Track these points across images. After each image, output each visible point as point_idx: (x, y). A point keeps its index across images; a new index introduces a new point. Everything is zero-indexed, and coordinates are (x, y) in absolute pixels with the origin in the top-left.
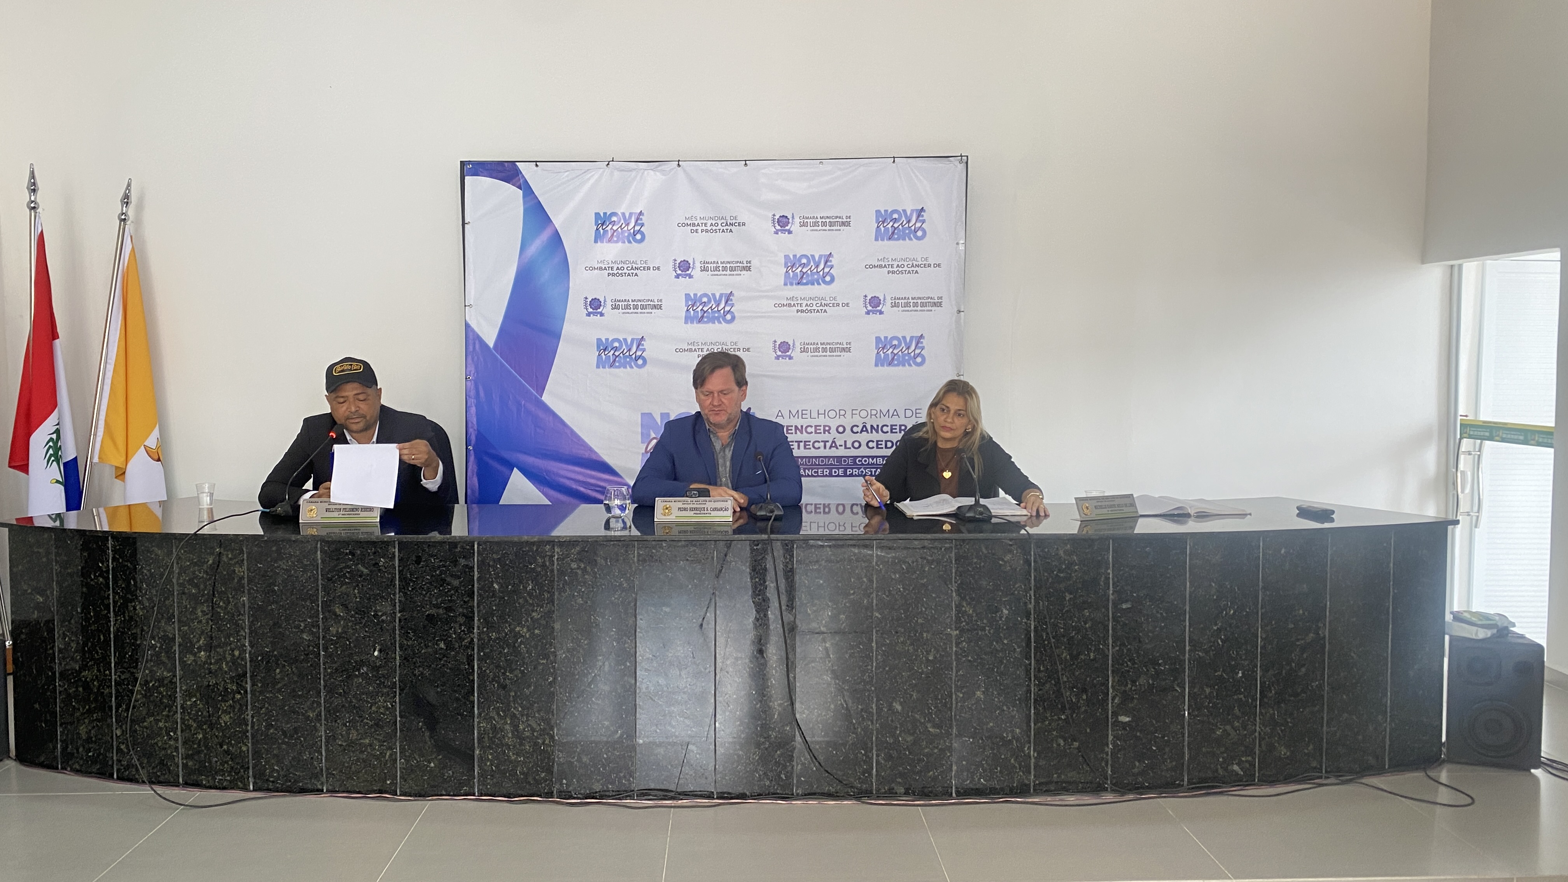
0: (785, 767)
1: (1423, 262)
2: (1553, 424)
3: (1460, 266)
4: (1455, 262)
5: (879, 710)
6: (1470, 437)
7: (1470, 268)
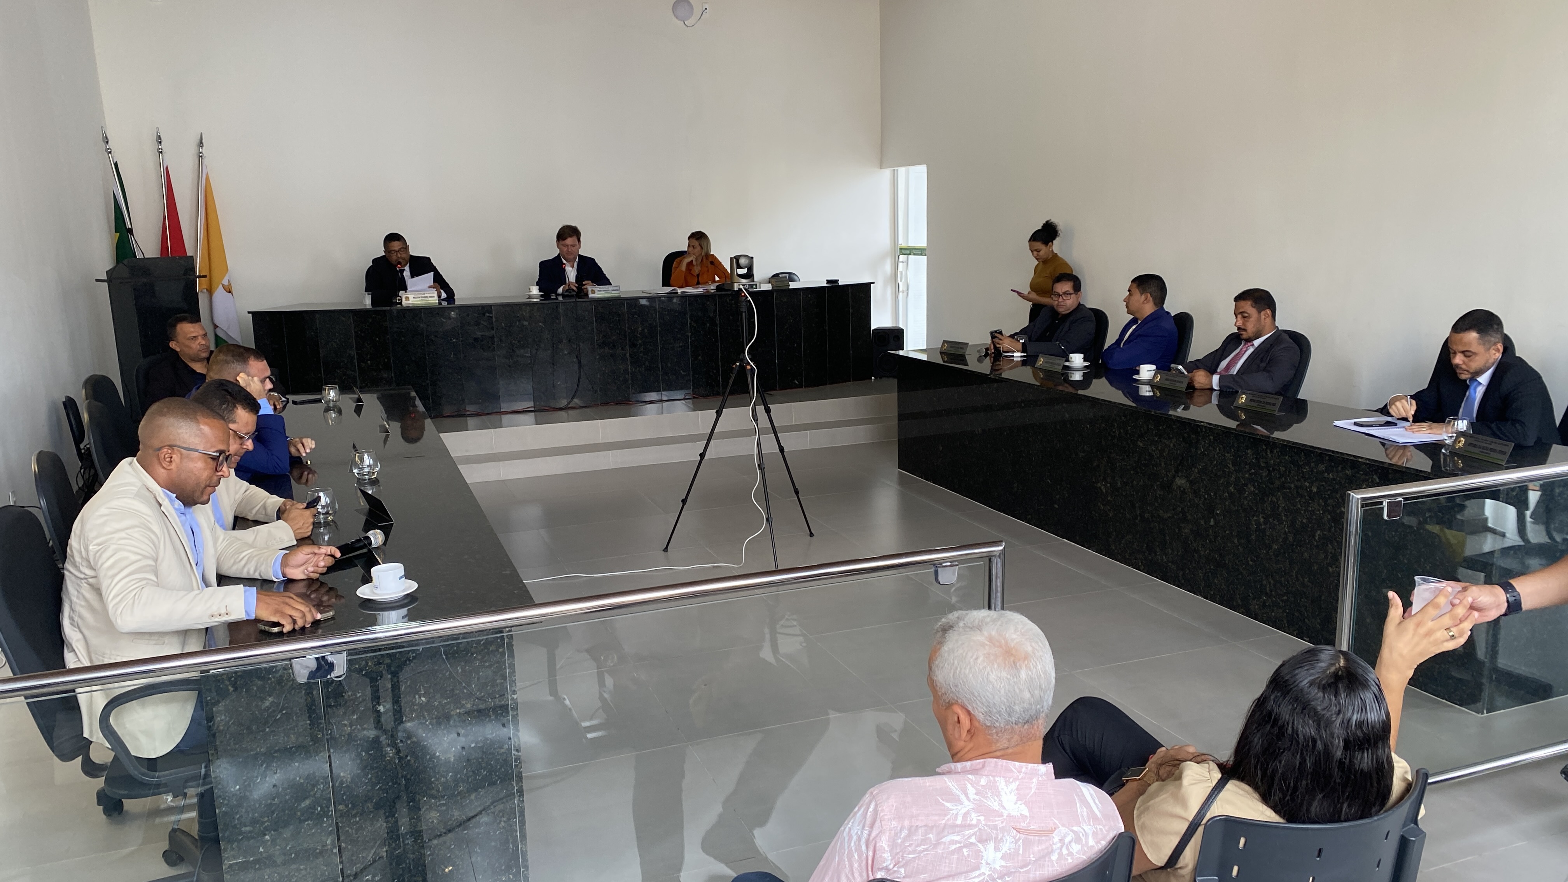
0: (627, 391)
1: (881, 168)
2: (926, 245)
3: (897, 170)
4: (896, 168)
5: (662, 367)
6: (903, 254)
7: (902, 171)
